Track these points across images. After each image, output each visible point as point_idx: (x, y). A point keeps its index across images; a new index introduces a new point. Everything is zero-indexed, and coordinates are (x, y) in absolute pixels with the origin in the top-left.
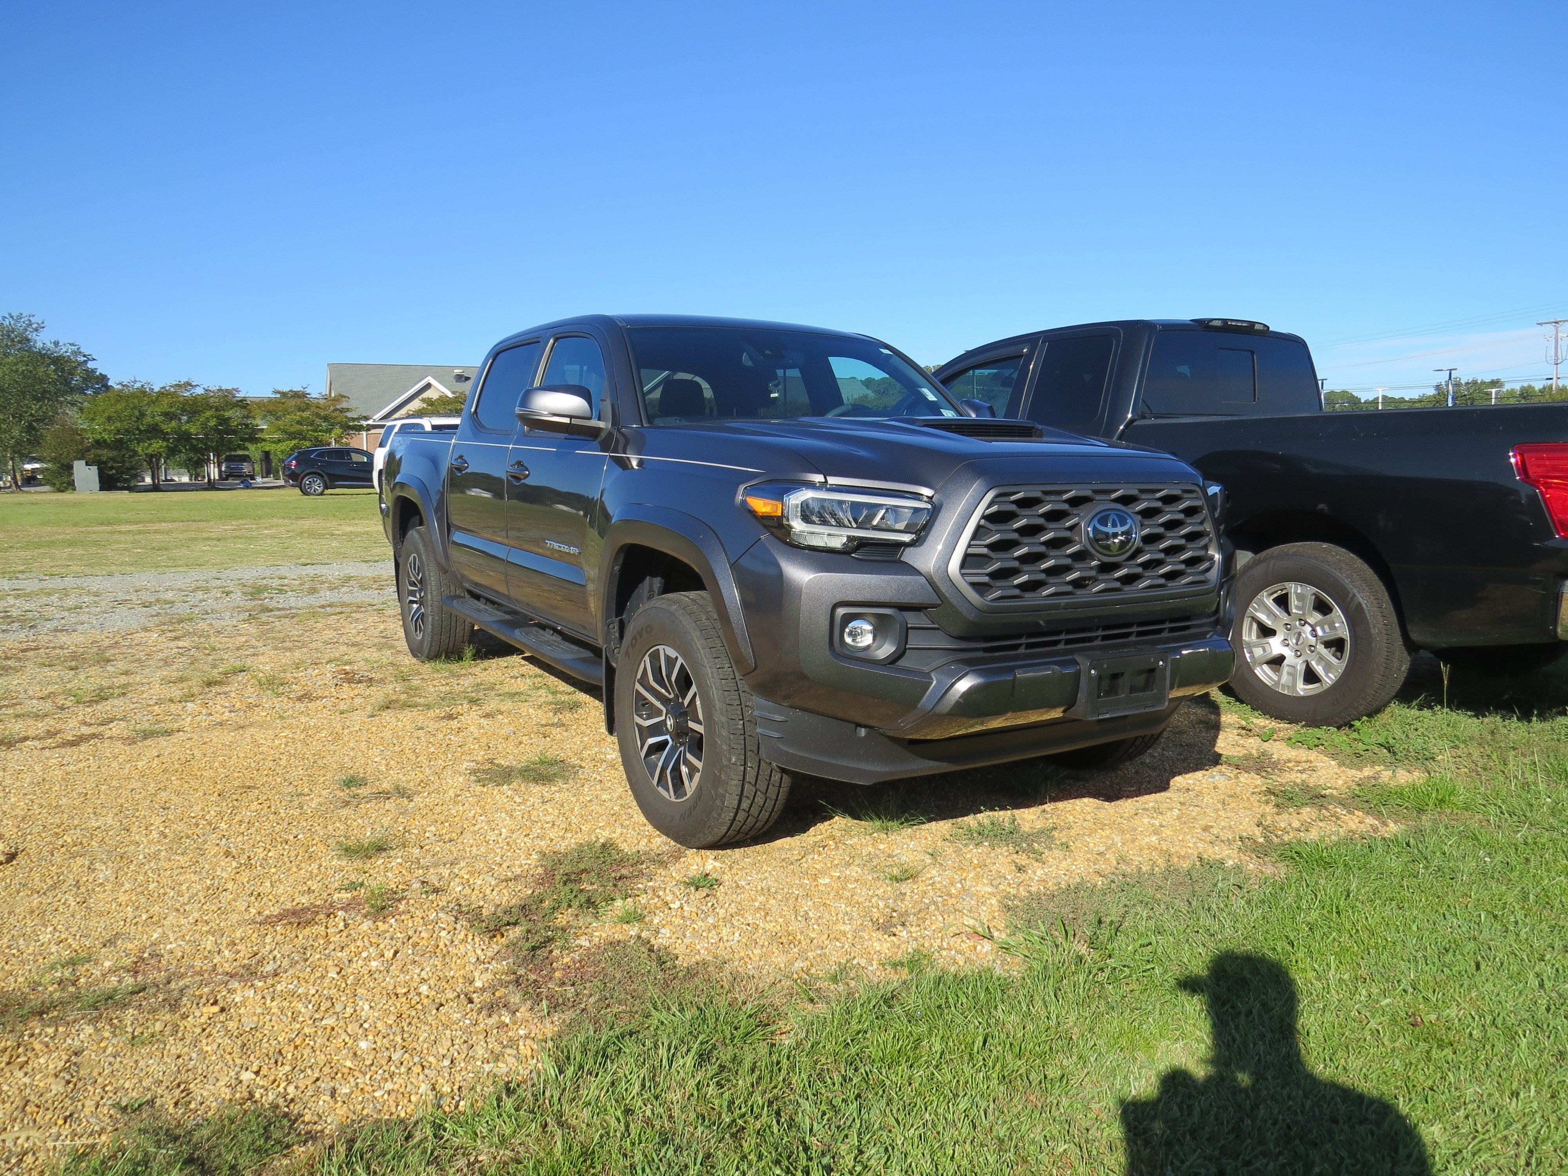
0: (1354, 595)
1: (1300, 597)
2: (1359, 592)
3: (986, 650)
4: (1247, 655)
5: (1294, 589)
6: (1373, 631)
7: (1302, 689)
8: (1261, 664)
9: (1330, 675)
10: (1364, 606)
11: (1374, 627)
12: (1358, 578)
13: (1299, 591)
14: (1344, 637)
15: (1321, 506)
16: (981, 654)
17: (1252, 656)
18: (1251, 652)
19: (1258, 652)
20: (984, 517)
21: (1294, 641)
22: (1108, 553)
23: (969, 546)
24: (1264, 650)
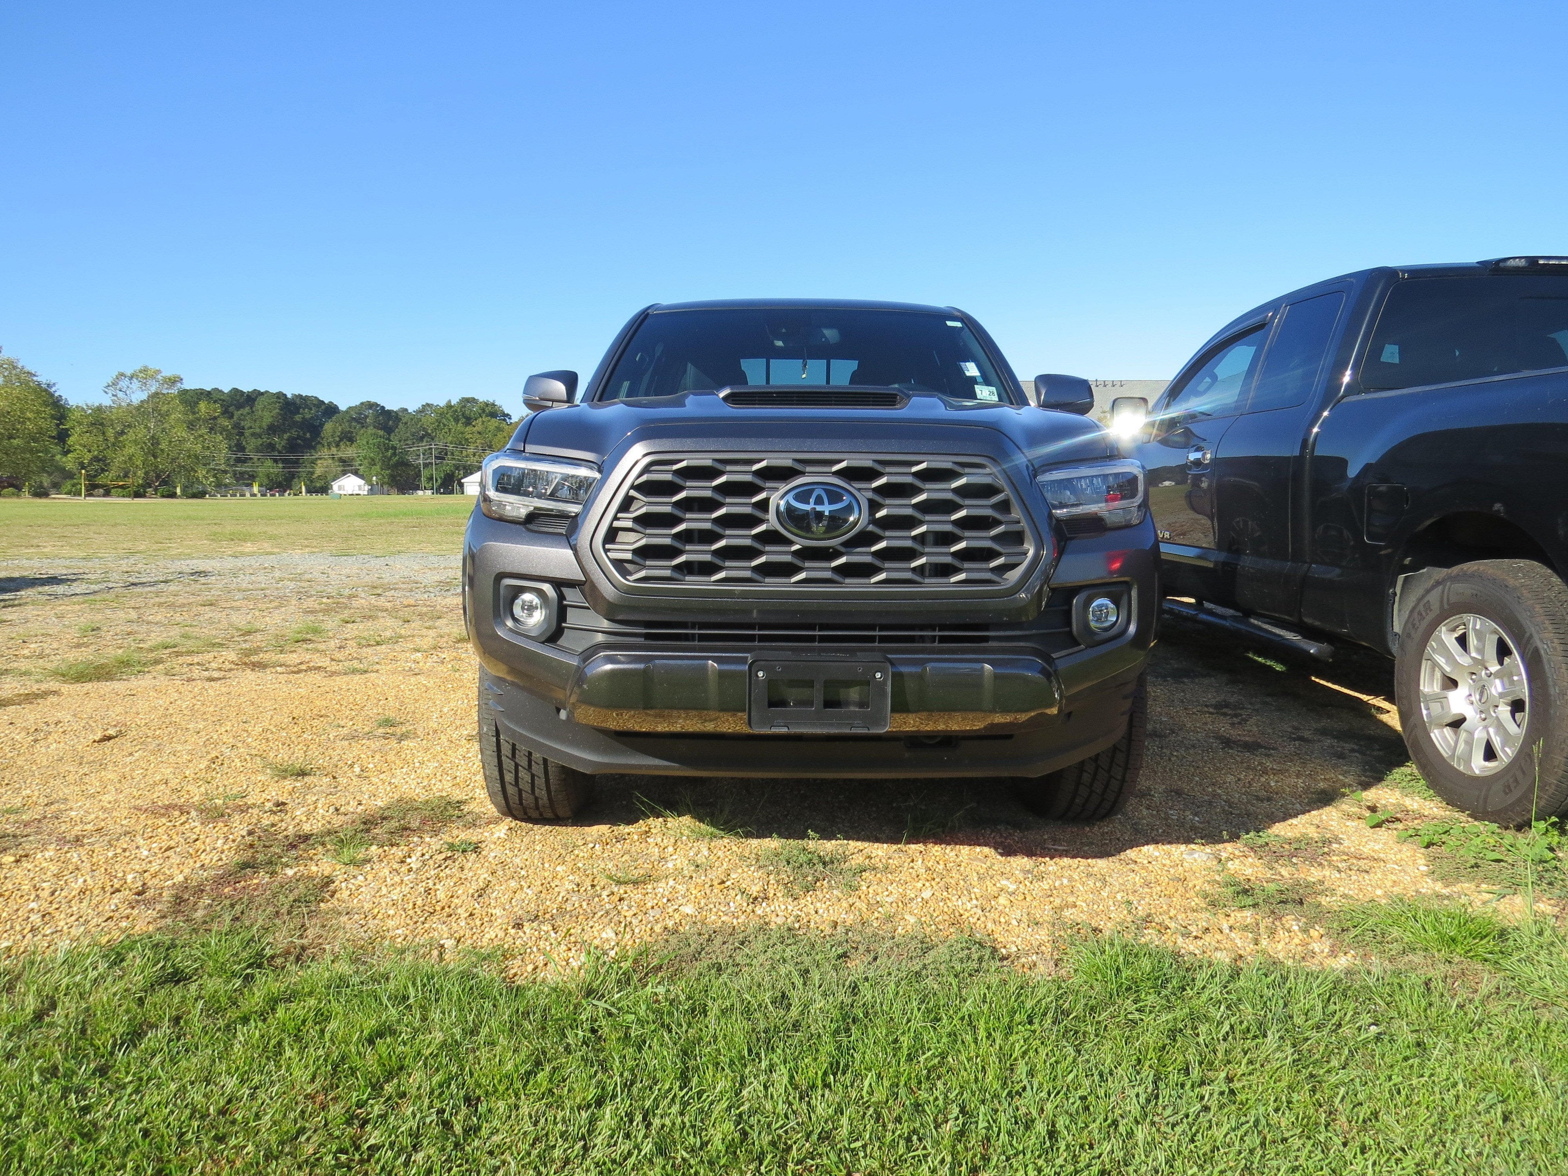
0: (1531, 636)
1: (1480, 635)
2: (1538, 632)
3: (647, 636)
4: (1424, 712)
5: (1475, 623)
6: (1552, 691)
7: (1479, 765)
8: (1441, 726)
9: (1507, 749)
10: (1542, 652)
11: (1555, 685)
12: (1541, 611)
13: (1478, 627)
14: (1522, 697)
15: (1497, 506)
16: (641, 640)
17: (1429, 715)
18: (1428, 709)
19: (1436, 708)
20: (633, 487)
21: (1478, 697)
22: (808, 535)
23: (615, 518)
24: (1442, 707)
